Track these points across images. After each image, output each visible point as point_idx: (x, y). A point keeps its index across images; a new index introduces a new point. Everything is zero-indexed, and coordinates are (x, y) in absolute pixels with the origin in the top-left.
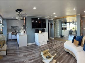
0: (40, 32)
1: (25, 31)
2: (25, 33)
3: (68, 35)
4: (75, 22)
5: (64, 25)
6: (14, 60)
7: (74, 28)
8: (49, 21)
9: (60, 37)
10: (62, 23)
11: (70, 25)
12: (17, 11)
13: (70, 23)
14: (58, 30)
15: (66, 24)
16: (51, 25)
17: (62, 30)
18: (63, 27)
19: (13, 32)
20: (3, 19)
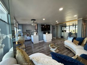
0: (47, 33)
1: (37, 33)
2: (37, 34)
3: (68, 37)
4: (76, 25)
5: (64, 29)
6: (33, 52)
7: (74, 31)
8: (53, 26)
9: (60, 37)
10: (62, 27)
11: (69, 28)
12: (32, 20)
13: (69, 26)
14: (59, 34)
15: (65, 27)
16: (54, 28)
17: (62, 33)
18: (63, 30)
19: (27, 35)
20: (19, 24)
